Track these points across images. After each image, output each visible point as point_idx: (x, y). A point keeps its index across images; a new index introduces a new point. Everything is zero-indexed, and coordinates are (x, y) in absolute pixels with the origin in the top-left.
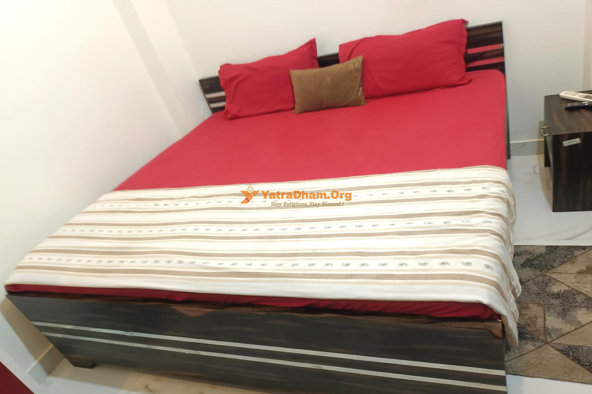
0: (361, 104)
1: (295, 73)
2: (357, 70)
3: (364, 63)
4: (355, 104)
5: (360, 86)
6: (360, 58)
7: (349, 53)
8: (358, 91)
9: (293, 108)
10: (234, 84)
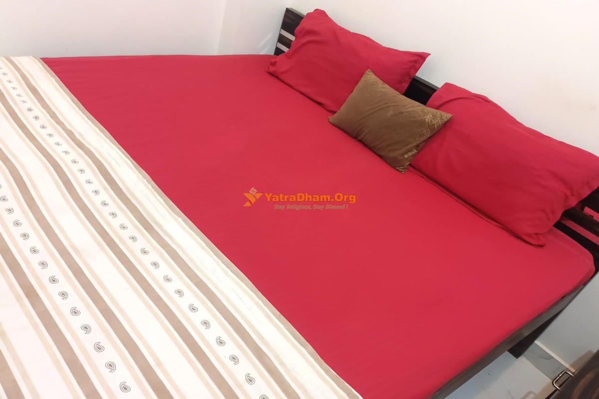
0: (398, 168)
1: (370, 77)
2: (431, 126)
3: (447, 124)
4: (393, 163)
5: (417, 146)
6: (447, 116)
7: (446, 100)
8: (410, 151)
9: (334, 112)
10: (307, 39)
